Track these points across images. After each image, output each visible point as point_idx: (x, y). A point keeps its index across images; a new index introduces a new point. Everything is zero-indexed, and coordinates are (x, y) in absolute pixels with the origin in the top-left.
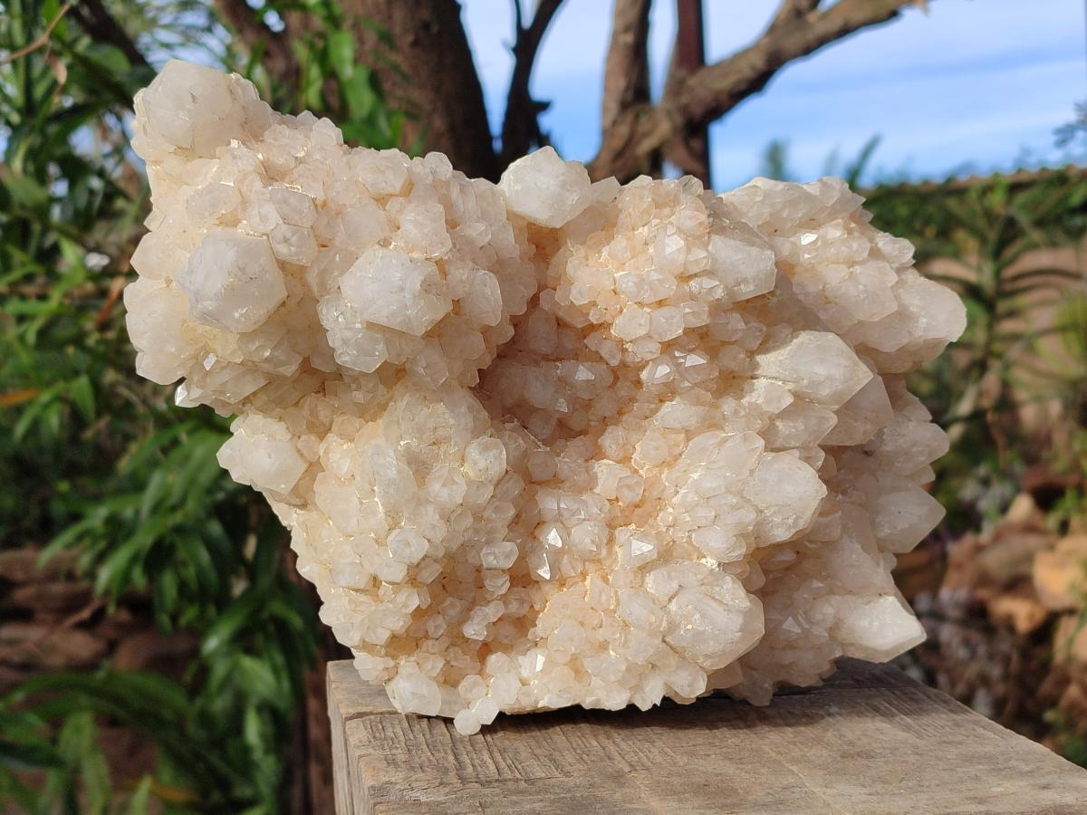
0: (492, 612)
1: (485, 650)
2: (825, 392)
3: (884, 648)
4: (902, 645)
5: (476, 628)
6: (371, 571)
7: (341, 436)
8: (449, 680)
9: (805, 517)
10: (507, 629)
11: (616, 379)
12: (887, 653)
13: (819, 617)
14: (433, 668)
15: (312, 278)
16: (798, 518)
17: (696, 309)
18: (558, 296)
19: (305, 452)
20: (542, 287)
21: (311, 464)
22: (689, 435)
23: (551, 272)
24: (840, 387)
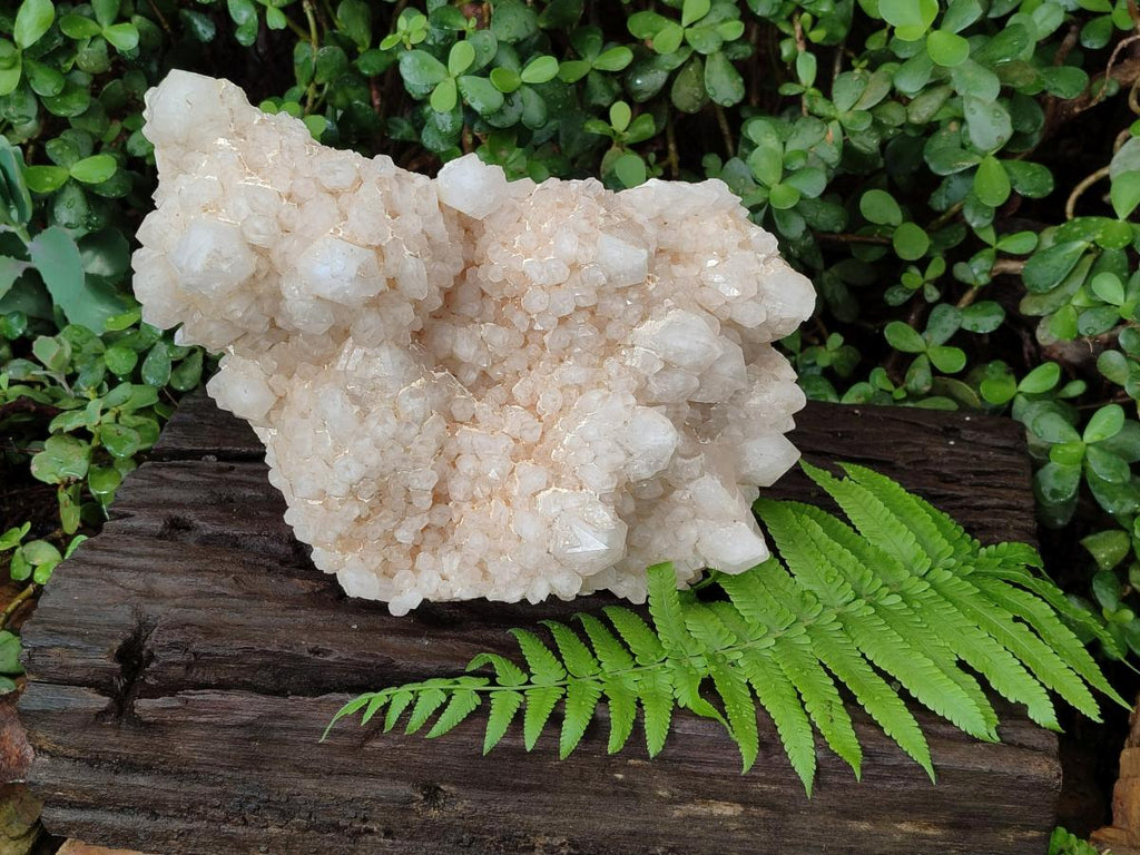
0: (418, 523)
1: (415, 550)
2: (687, 361)
3: (736, 563)
4: (749, 562)
5: (406, 534)
6: (321, 487)
7: (302, 378)
8: (386, 572)
9: (664, 461)
10: (431, 536)
11: (526, 342)
12: (738, 567)
13: (682, 537)
14: (372, 562)
15: (275, 257)
16: (658, 461)
17: (584, 294)
18: (480, 273)
19: (275, 388)
20: (470, 264)
21: (281, 398)
22: (581, 389)
23: (478, 252)
24: (698, 359)
